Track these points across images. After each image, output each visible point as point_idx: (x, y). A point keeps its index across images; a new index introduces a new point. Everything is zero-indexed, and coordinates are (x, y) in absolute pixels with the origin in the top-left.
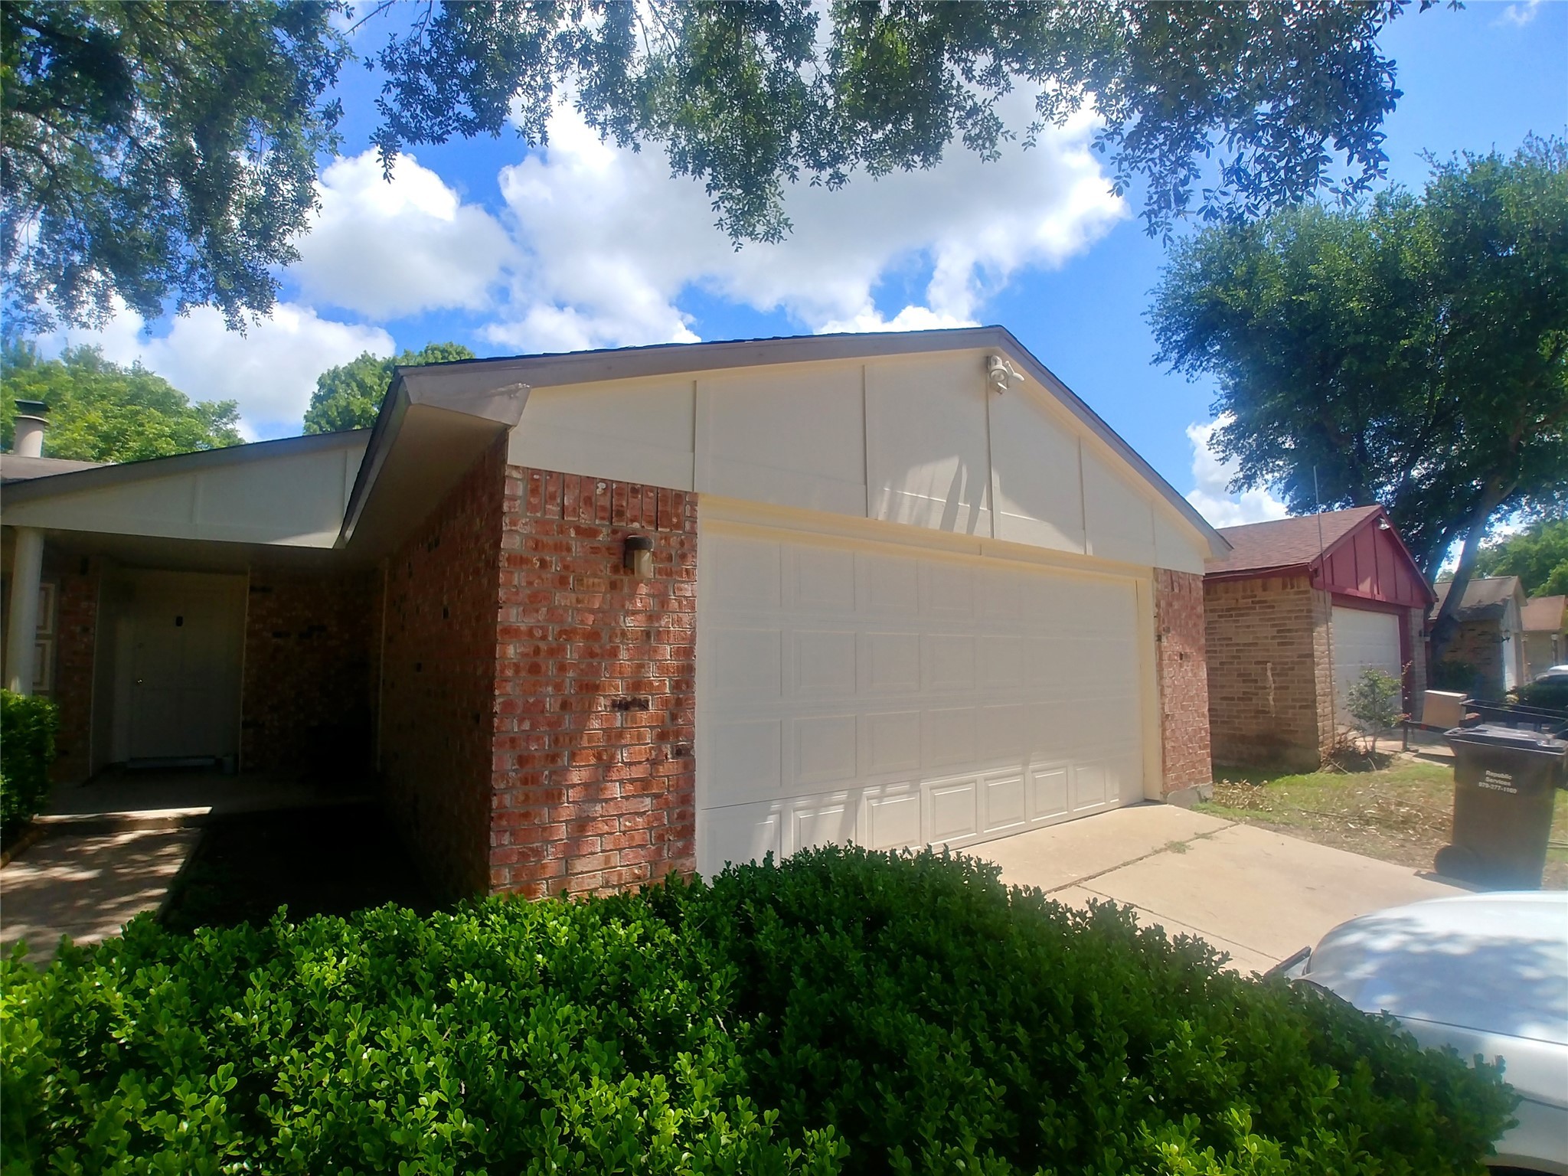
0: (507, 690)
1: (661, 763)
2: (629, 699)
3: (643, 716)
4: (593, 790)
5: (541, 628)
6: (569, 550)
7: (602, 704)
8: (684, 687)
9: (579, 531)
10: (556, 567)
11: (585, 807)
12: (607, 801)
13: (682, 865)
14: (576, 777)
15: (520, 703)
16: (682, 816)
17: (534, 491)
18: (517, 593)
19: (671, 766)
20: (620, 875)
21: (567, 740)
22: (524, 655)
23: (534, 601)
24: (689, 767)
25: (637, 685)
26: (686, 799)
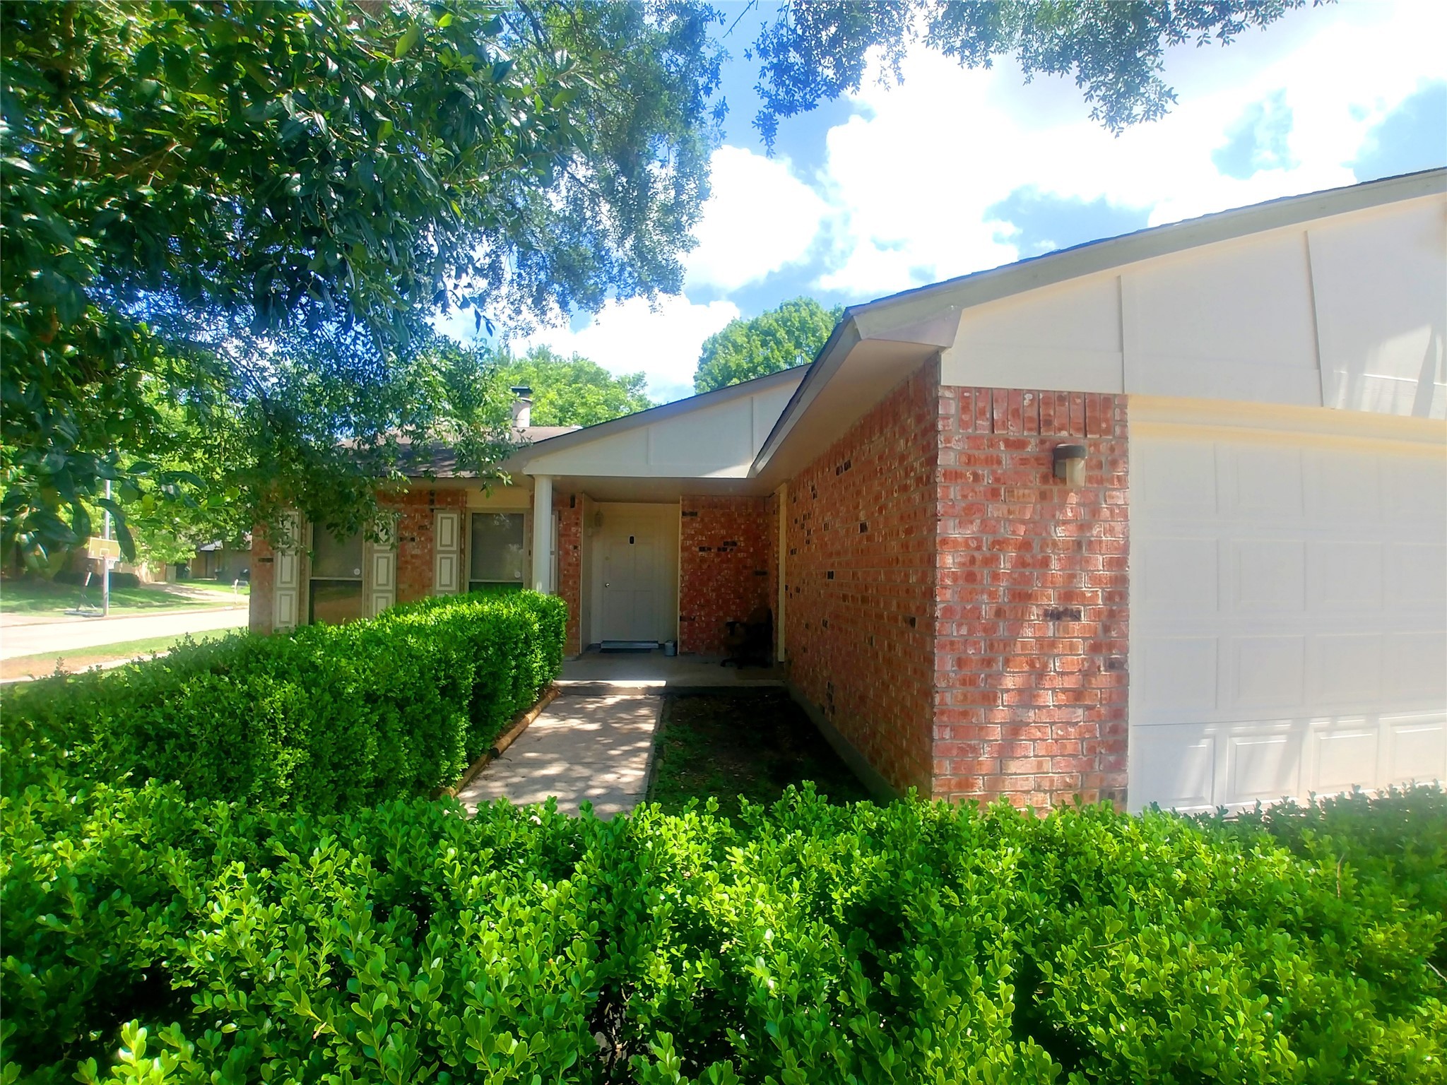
0: (945, 597)
1: (1094, 675)
2: (1061, 609)
3: (1075, 625)
4: (1027, 697)
5: (976, 539)
6: (999, 462)
7: (1035, 613)
8: (1117, 599)
9: (1010, 444)
10: (988, 480)
11: (1020, 711)
12: (1040, 708)
13: (1114, 780)
14: (1009, 682)
15: (959, 609)
16: (1114, 730)
17: (965, 409)
18: (953, 506)
19: (1104, 678)
20: (1052, 781)
21: (1001, 646)
22: (962, 564)
23: (969, 513)
24: (1122, 680)
25: (1068, 596)
26: (1119, 713)
